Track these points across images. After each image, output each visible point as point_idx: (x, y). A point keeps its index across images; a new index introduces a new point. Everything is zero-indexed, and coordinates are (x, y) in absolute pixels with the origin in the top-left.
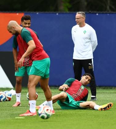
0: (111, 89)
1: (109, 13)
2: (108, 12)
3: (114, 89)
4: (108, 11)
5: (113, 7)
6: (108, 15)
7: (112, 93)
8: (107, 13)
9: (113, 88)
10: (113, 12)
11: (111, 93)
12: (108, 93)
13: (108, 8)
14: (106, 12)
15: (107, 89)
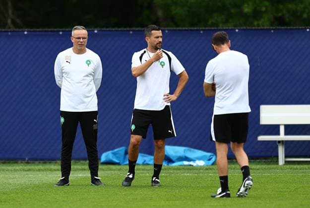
0: (16, 163)
1: (11, 31)
2: (9, 30)
3: (22, 163)
4: (10, 28)
5: (18, 21)
6: (9, 33)
7: (18, 170)
8: (8, 32)
9: (20, 162)
10: (17, 30)
11: (15, 170)
12: (12, 171)
13: (9, 21)
14: (6, 30)
15: (9, 163)
